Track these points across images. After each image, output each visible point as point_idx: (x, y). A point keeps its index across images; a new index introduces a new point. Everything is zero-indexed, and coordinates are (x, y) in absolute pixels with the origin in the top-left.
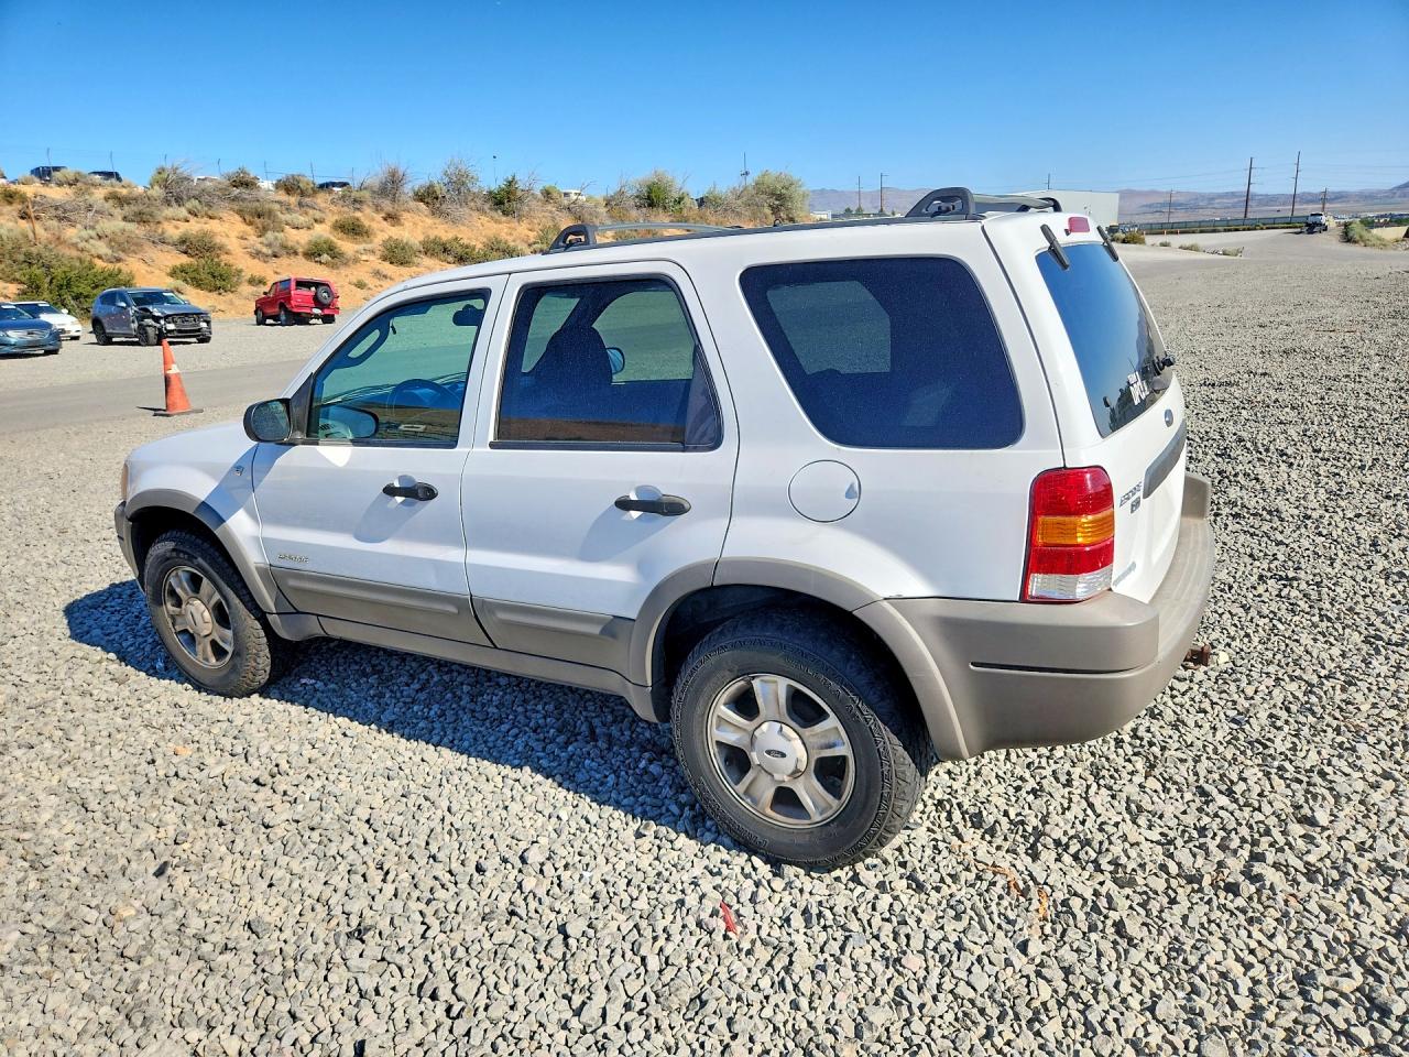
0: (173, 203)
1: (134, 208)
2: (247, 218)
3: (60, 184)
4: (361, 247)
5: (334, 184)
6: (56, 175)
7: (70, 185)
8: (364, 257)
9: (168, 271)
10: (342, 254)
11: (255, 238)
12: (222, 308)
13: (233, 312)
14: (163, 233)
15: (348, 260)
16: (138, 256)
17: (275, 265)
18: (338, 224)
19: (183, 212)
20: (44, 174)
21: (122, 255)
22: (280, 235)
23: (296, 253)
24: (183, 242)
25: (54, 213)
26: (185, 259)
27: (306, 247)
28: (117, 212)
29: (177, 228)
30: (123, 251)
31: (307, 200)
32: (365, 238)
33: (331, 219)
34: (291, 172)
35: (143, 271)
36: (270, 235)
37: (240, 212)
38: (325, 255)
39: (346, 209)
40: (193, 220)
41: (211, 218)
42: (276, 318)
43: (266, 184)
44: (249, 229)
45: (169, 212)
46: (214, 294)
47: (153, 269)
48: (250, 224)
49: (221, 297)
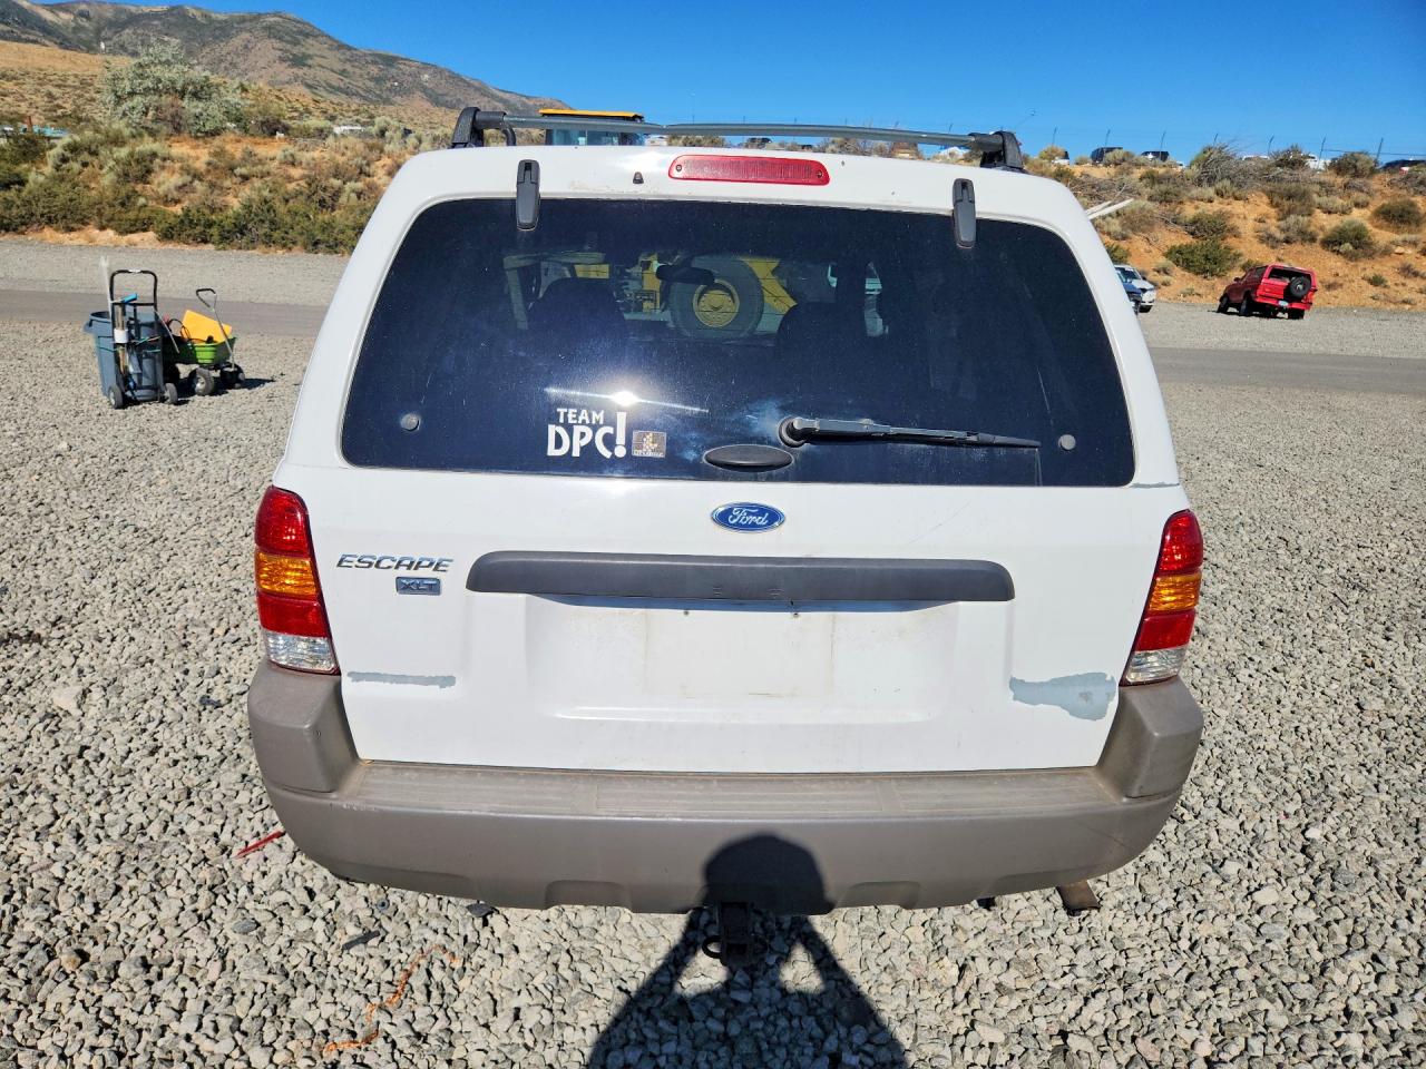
0: (1205, 183)
1: (1163, 187)
2: (1276, 199)
3: (1107, 165)
4: (1399, 238)
5: (1405, 163)
6: (1109, 156)
7: (1116, 164)
8: (1399, 250)
9: (1166, 251)
10: (1369, 244)
11: (1274, 221)
12: (1200, 291)
13: (1210, 297)
14: (1179, 213)
15: (1375, 252)
16: (1146, 235)
17: (1282, 251)
18: (1383, 210)
19: (1210, 192)
20: (1098, 156)
21: (1130, 233)
22: (1304, 220)
23: (1313, 240)
24: (1194, 222)
25: (1089, 190)
26: (1189, 240)
27: (1329, 233)
28: (1147, 191)
29: (1197, 208)
30: (1133, 229)
31: (1358, 181)
32: (1413, 227)
33: (1377, 203)
34: (1352, 150)
35: (1142, 250)
36: (1292, 219)
37: (1270, 194)
38: (1347, 245)
39: (1404, 192)
40: (1217, 200)
41: (1236, 199)
42: (1238, 306)
43: (1317, 164)
44: (1273, 211)
45: (1195, 191)
46: (1200, 278)
47: (1152, 249)
48: (1277, 206)
49: (1206, 281)
